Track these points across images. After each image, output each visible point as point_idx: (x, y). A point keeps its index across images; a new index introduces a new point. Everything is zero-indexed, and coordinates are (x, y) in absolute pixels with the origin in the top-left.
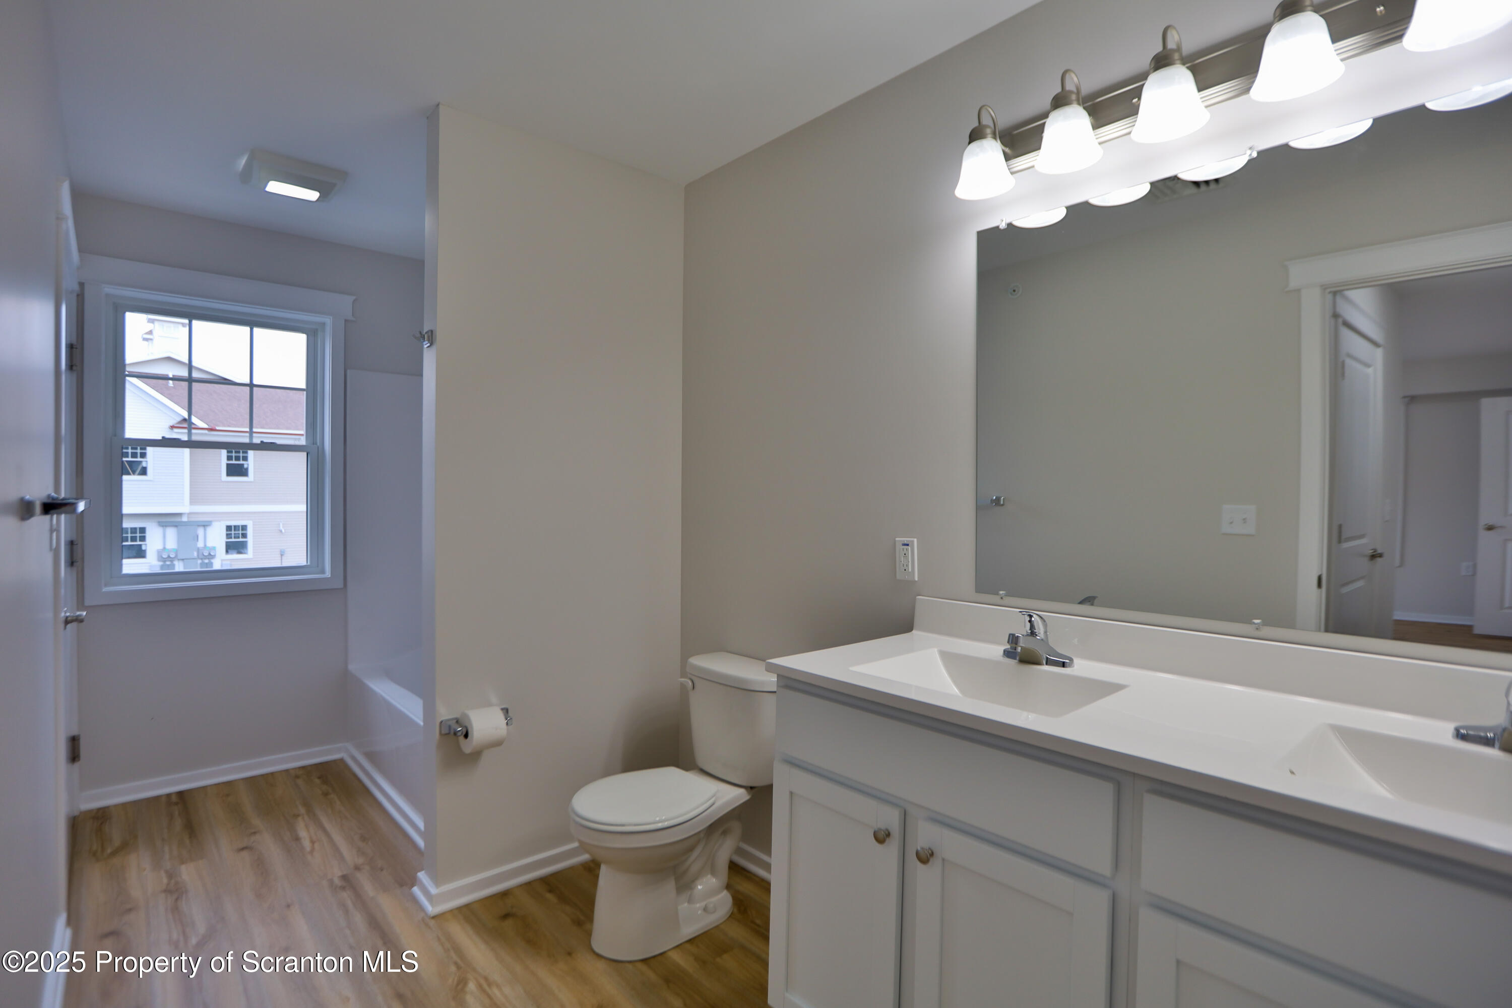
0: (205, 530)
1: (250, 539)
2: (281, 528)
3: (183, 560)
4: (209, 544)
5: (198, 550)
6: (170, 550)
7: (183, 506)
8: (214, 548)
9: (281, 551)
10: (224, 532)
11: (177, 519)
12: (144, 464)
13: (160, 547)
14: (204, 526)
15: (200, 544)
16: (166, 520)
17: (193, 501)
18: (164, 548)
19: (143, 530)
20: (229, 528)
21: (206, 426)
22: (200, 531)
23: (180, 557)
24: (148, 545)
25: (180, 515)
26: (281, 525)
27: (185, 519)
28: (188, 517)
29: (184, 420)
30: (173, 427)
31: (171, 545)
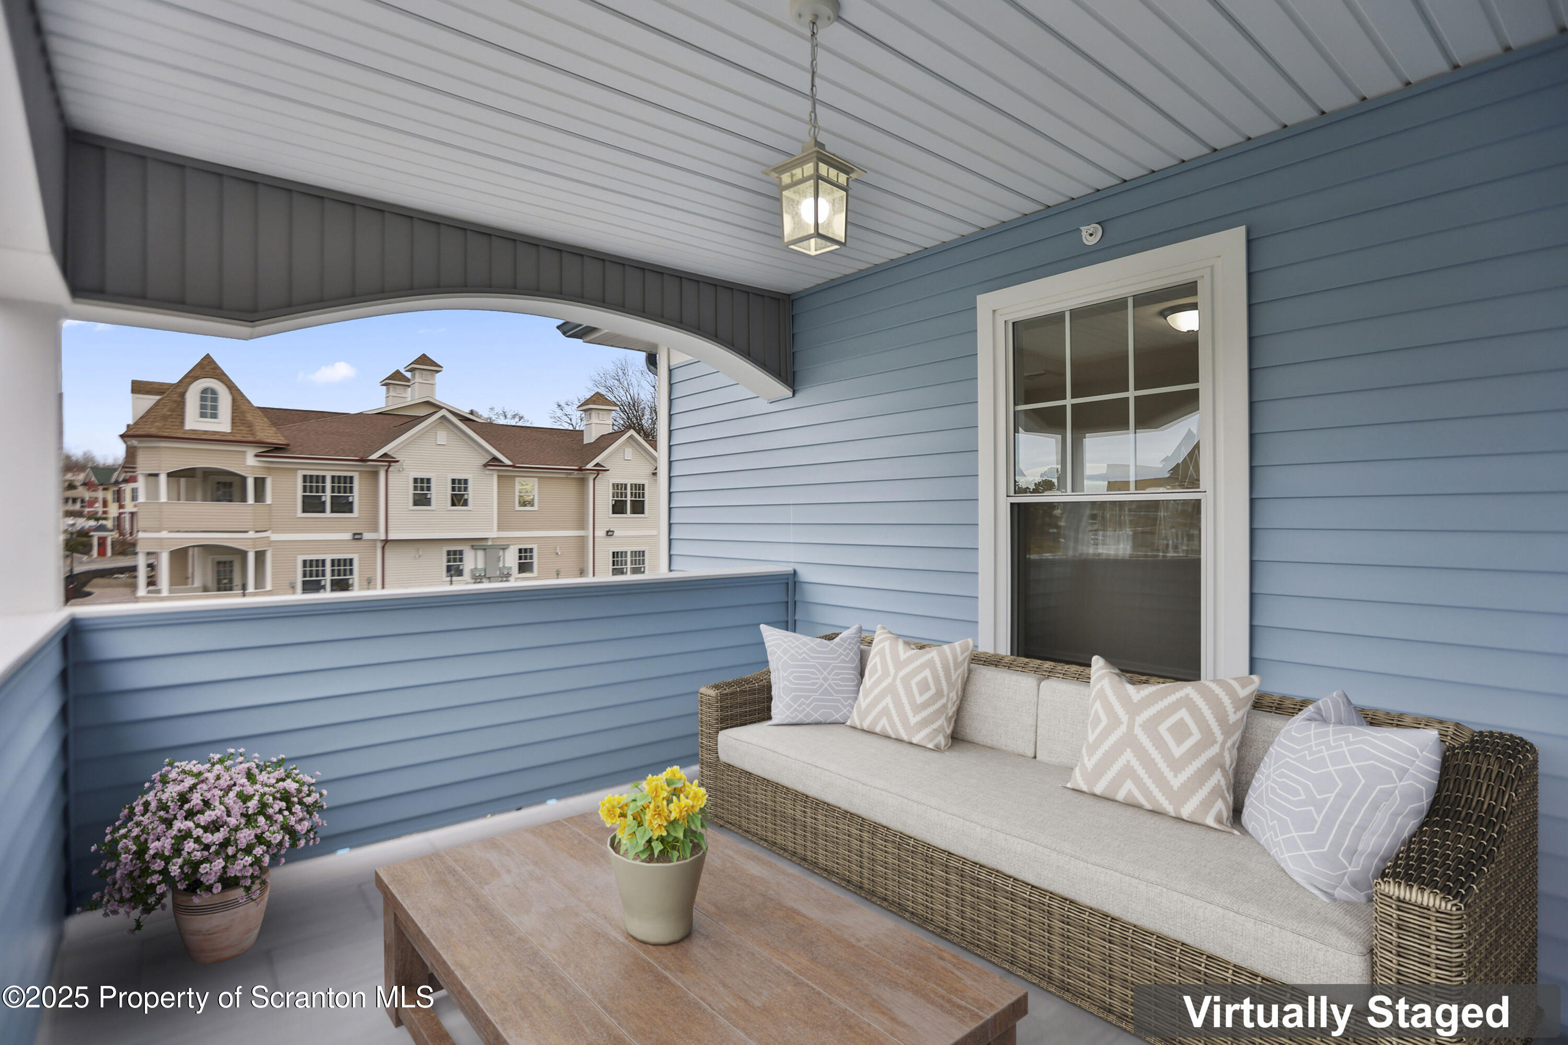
0: (504, 553)
1: (535, 560)
2: (558, 551)
3: (489, 578)
4: (507, 565)
5: (500, 569)
6: (480, 570)
7: (492, 533)
8: (510, 568)
9: (557, 571)
10: (517, 555)
11: (484, 543)
12: (466, 497)
13: (473, 567)
14: (504, 549)
15: (501, 565)
16: (477, 544)
17: (500, 528)
18: (476, 568)
19: (461, 552)
20: (520, 551)
21: (510, 463)
22: (501, 553)
23: (487, 576)
24: (465, 565)
25: (486, 539)
26: (558, 549)
27: (490, 543)
28: (493, 542)
29: (495, 459)
30: (485, 465)
31: (481, 565)
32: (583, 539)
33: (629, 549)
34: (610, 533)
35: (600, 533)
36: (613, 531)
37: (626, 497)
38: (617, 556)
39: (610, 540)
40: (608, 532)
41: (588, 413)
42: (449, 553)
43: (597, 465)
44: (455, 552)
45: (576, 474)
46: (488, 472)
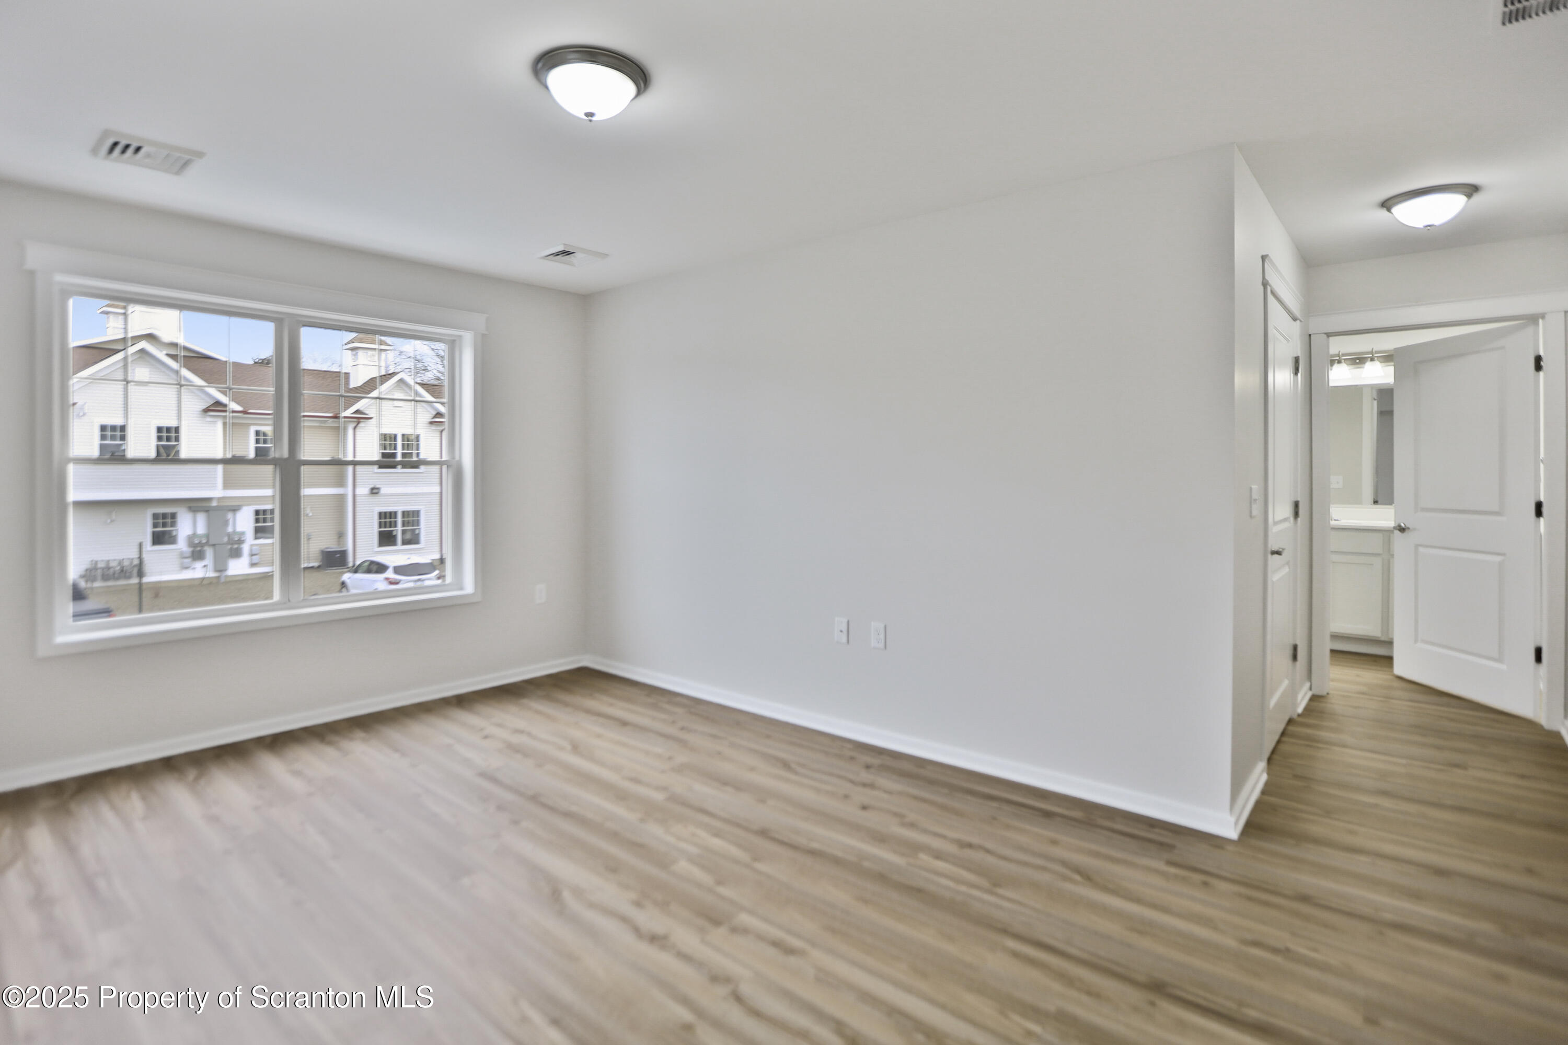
0: (234, 515)
2: (308, 512)
3: (214, 545)
4: (239, 529)
5: (229, 535)
6: (201, 536)
7: (216, 492)
8: (243, 533)
10: (253, 516)
11: (208, 504)
12: (178, 448)
13: (191, 533)
14: (234, 511)
15: (230, 529)
16: (196, 505)
17: (226, 486)
18: (195, 534)
19: (173, 516)
20: (257, 512)
21: (240, 409)
22: (230, 515)
23: (211, 542)
24: (179, 530)
25: (211, 500)
26: (309, 509)
27: (214, 504)
28: (219, 502)
29: (218, 403)
30: (206, 410)
31: (201, 529)
32: (341, 498)
33: (399, 509)
34: (375, 491)
35: (363, 490)
36: (378, 489)
37: (395, 449)
38: (387, 518)
39: (375, 499)
40: (373, 489)
41: (354, 352)
42: (155, 516)
43: (357, 412)
44: (164, 516)
45: (331, 423)
46: (209, 419)
